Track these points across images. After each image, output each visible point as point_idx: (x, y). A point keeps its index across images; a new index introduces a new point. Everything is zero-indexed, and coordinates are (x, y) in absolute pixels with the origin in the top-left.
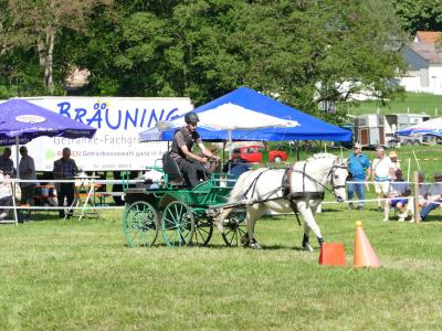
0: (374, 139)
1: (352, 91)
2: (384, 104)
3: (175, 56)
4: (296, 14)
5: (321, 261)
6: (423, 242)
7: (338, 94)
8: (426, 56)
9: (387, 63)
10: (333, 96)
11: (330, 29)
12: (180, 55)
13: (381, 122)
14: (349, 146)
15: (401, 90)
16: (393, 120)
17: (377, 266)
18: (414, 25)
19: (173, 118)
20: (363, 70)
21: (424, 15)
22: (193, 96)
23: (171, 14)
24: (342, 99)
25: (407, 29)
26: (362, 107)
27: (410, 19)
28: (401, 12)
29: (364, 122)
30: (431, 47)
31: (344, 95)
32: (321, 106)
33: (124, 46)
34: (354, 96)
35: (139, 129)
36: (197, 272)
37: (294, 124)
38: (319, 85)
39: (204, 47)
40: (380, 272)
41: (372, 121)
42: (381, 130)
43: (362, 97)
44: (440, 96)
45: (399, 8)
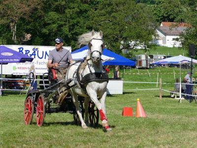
0: (144, 64)
1: (135, 45)
3: (66, 30)
5: (123, 114)
7: (130, 46)
8: (165, 32)
10: (128, 47)
13: (147, 57)
14: (134, 67)
16: (151, 57)
17: (145, 117)
18: (161, 19)
21: (165, 15)
24: (131, 49)
25: (158, 21)
26: (139, 52)
27: (159, 17)
28: (156, 14)
29: (140, 57)
30: (168, 29)
31: (132, 47)
32: (123, 51)
33: (45, 25)
34: (136, 47)
38: (122, 42)
41: (143, 57)
42: (147, 61)
43: (139, 48)
44: (171, 48)
45: (155, 12)
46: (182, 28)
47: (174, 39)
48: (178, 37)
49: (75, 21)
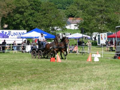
0: (61, 38)
1: (57, 29)
2: (63, 31)
3: (24, 22)
4: (46, 14)
5: (51, 61)
6: (70, 57)
7: (54, 29)
9: (63, 24)
10: (53, 30)
11: (53, 17)
12: (25, 22)
13: (62, 34)
15: (66, 28)
16: (64, 34)
17: (61, 62)
18: (69, 16)
19: (23, 34)
20: (59, 25)
21: (70, 14)
22: (27, 30)
23: (23, 14)
25: (67, 17)
26: (59, 32)
28: (66, 14)
29: (59, 34)
30: (72, 21)
32: (51, 32)
33: (14, 20)
34: (57, 30)
35: (17, 36)
36: (27, 63)
37: (46, 35)
38: (51, 27)
39: (29, 21)
40: (62, 63)
41: (61, 34)
42: (62, 36)
43: (59, 30)
44: (73, 30)
45: (66, 13)
46: (78, 21)
47: (75, 26)
48: (76, 25)
49: (28, 18)
